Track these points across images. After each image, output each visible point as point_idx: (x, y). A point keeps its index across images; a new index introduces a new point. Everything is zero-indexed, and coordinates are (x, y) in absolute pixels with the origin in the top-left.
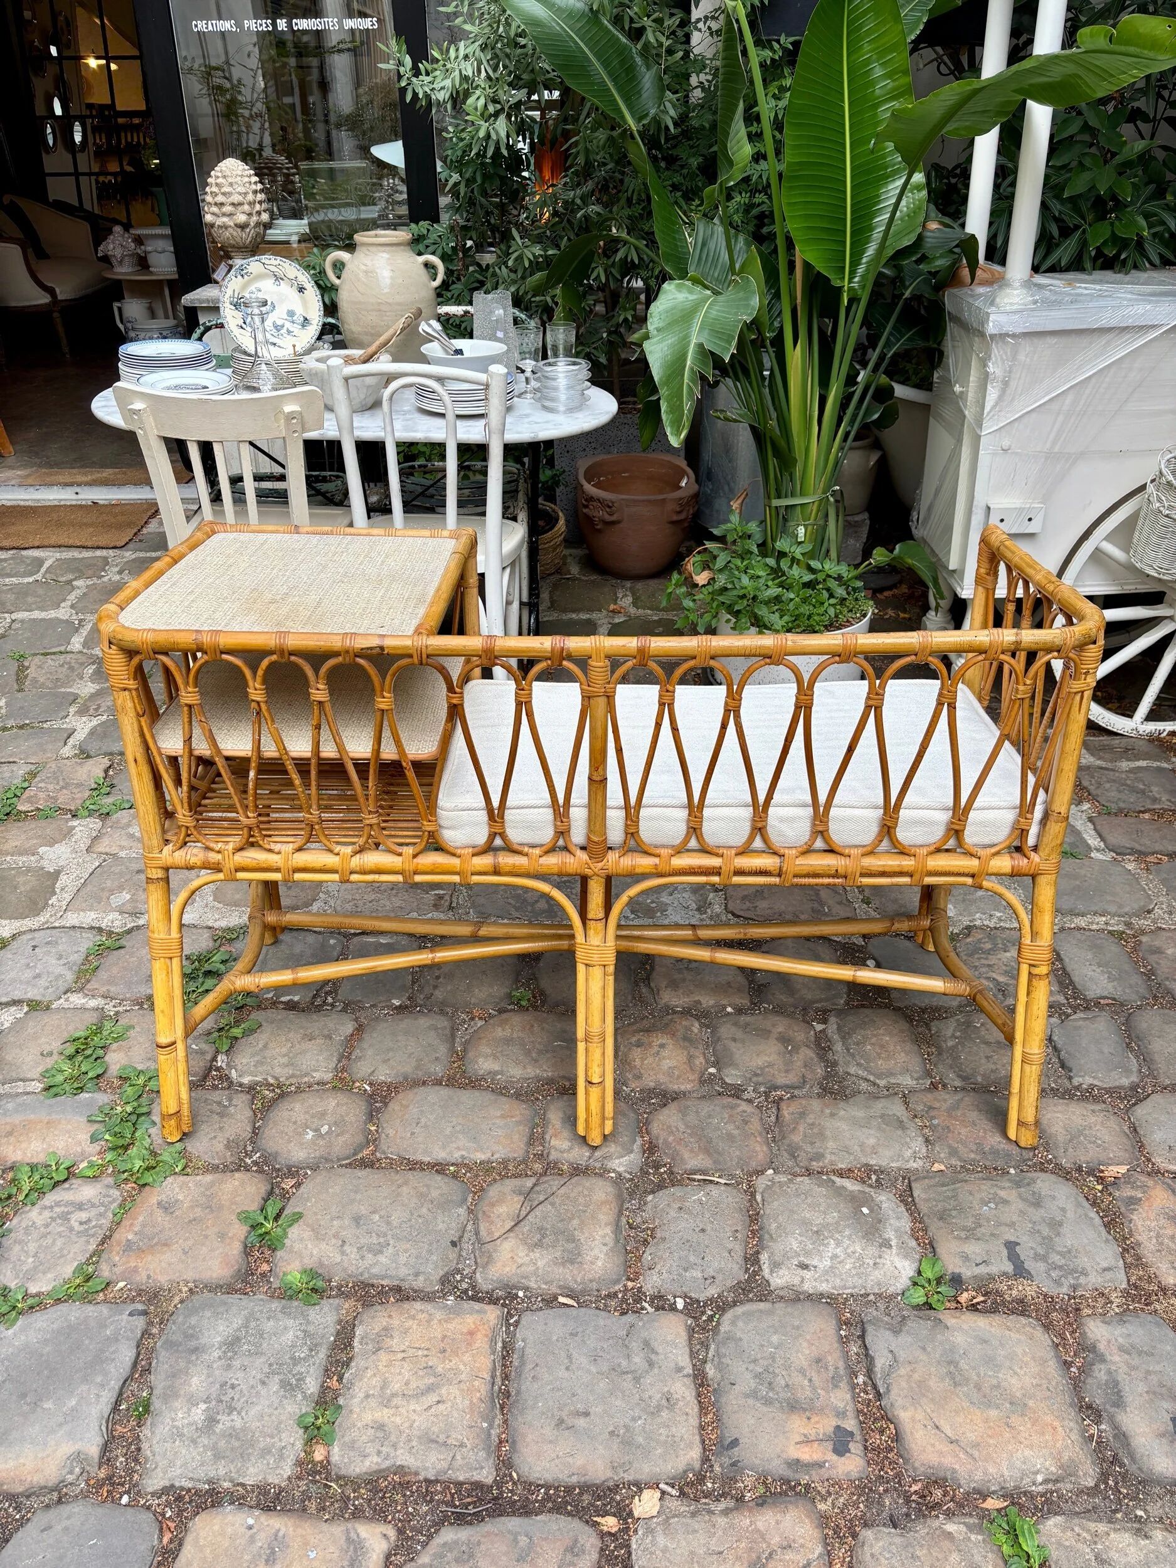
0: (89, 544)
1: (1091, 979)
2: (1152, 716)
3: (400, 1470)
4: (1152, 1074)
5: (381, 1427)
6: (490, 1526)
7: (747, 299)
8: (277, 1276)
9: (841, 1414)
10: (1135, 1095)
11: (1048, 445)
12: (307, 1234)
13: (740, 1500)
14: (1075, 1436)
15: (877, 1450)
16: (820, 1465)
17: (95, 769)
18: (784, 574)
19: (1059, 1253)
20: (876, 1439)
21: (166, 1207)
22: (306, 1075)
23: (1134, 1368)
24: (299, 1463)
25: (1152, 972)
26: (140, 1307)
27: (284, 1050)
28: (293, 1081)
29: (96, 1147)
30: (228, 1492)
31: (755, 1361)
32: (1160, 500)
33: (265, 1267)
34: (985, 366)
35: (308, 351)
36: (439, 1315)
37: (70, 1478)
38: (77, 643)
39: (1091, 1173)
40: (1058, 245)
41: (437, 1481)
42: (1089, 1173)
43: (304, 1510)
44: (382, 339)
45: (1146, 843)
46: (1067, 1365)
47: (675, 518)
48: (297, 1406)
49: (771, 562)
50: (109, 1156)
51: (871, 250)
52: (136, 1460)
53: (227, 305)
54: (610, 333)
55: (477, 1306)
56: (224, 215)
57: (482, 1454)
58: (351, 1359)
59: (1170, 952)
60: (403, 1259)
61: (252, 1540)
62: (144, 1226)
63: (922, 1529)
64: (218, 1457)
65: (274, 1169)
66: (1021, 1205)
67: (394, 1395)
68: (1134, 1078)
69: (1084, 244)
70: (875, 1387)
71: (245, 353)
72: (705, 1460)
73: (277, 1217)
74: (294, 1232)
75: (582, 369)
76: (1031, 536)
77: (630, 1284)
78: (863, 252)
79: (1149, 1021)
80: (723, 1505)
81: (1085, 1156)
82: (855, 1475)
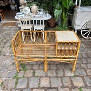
1: (84, 56)
3: (45, 87)
4: (88, 62)
6: (50, 90)
13: (64, 88)
14: (84, 84)
21: (28, 72)
30: (35, 88)
34: (77, 14)
43: (39, 89)
48: (38, 84)
52: (29, 87)
53: (24, 10)
55: (48, 78)
57: (49, 86)
59: (89, 54)
72: (62, 86)
74: (36, 74)
79: (88, 59)
81: (84, 68)
82: (71, 86)
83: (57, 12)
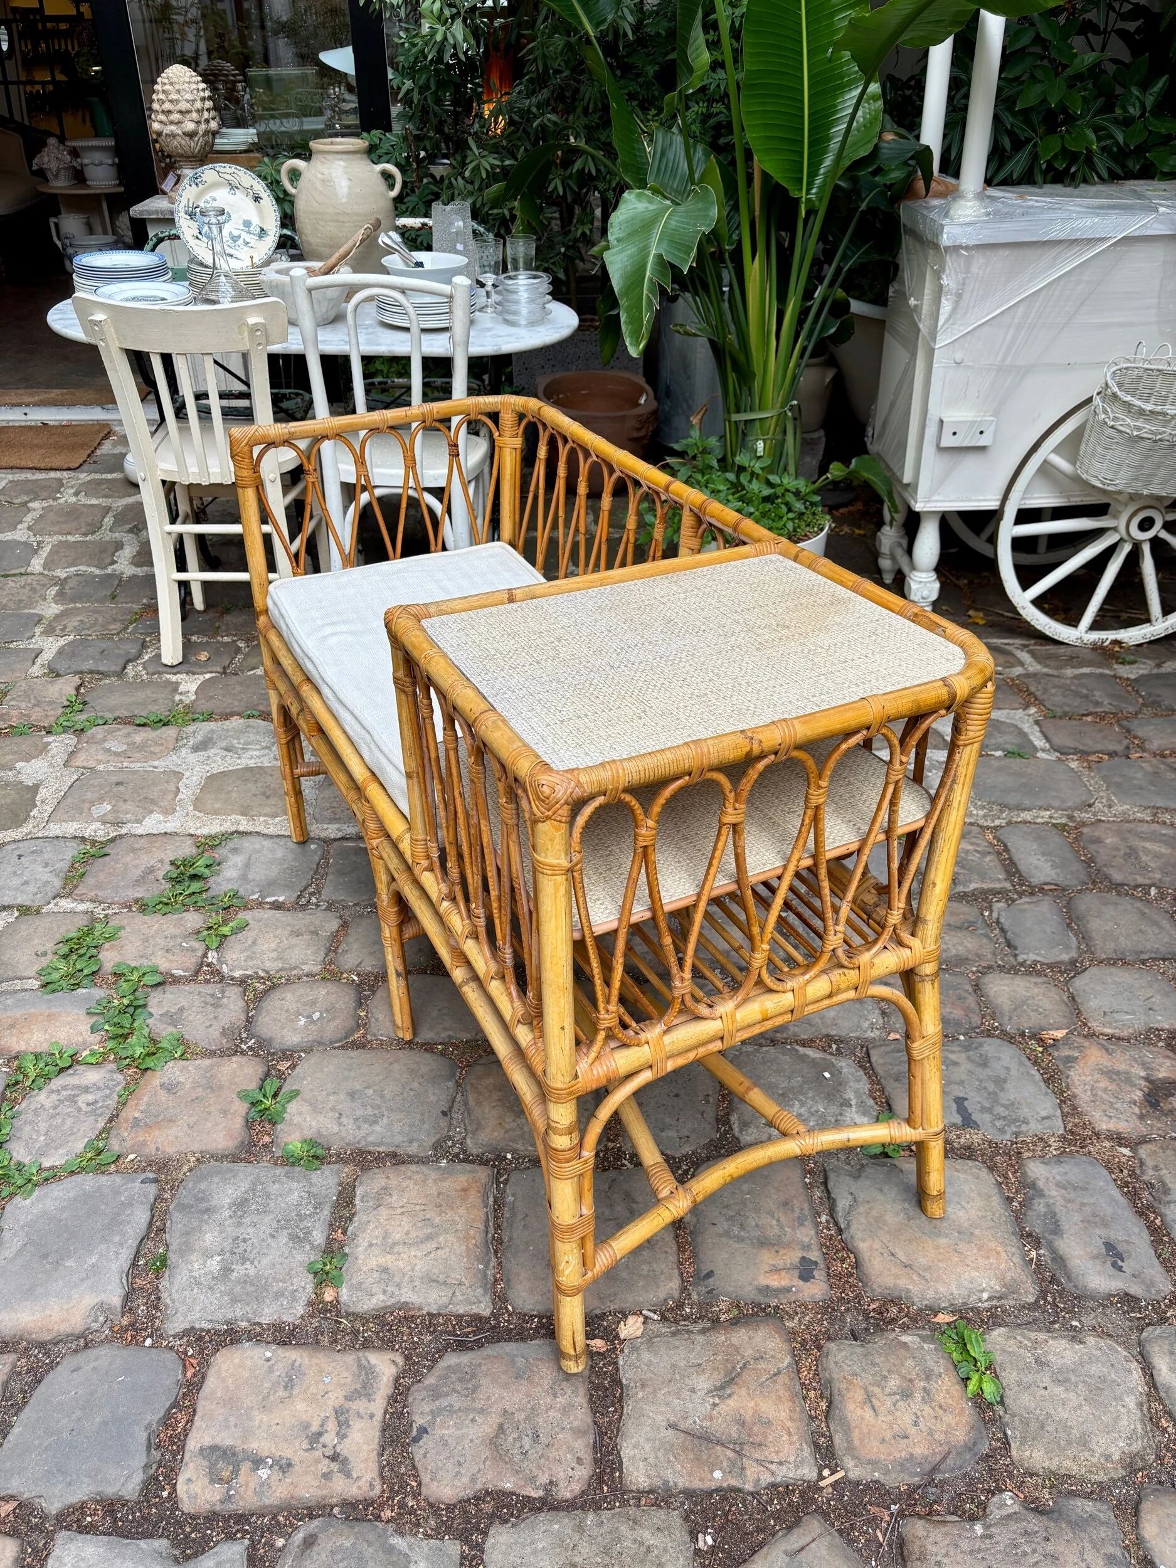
0: (42, 465)
1: (1036, 867)
2: (1095, 626)
3: (405, 1306)
4: (1089, 950)
5: (385, 1270)
6: (489, 1350)
7: (707, 209)
8: (278, 1146)
9: (807, 1247)
10: (1074, 968)
11: (999, 358)
12: (305, 1108)
13: (716, 1321)
14: (1017, 1259)
15: (839, 1276)
16: (788, 1290)
17: (65, 688)
18: (743, 488)
19: (1003, 1105)
20: (838, 1267)
21: (170, 1088)
22: (295, 968)
23: (1069, 1201)
24: (310, 1304)
25: (1092, 860)
26: (151, 1175)
27: (273, 945)
28: (282, 973)
29: (96, 1037)
30: (245, 1330)
31: (727, 1207)
32: (1105, 412)
33: (267, 1139)
34: (939, 278)
35: (267, 263)
36: (433, 1175)
37: (95, 1326)
38: (37, 564)
39: (1033, 1036)
40: (1010, 158)
41: (439, 1314)
42: (1030, 1038)
43: (318, 1343)
44: (342, 251)
45: (1089, 743)
46: (1009, 1200)
47: (635, 435)
48: (304, 1256)
49: (731, 476)
50: (110, 1044)
51: (828, 162)
52: (157, 1308)
53: (182, 214)
54: (568, 248)
55: (468, 1167)
56: (172, 123)
57: (480, 1291)
58: (353, 1215)
59: (1108, 841)
60: (397, 1128)
61: (271, 1370)
62: (148, 1105)
63: (880, 1341)
64: (234, 1300)
65: (269, 1053)
66: (970, 1066)
67: (395, 1244)
68: (1074, 954)
69: (1035, 157)
70: (836, 1223)
71: (201, 264)
72: (684, 1289)
73: (275, 1095)
74: (293, 1107)
75: (543, 283)
76: (983, 449)
77: (610, 1145)
78: (821, 162)
79: (1087, 903)
80: (698, 1327)
81: (1027, 1023)
82: (819, 1297)
83: (644, 227)
